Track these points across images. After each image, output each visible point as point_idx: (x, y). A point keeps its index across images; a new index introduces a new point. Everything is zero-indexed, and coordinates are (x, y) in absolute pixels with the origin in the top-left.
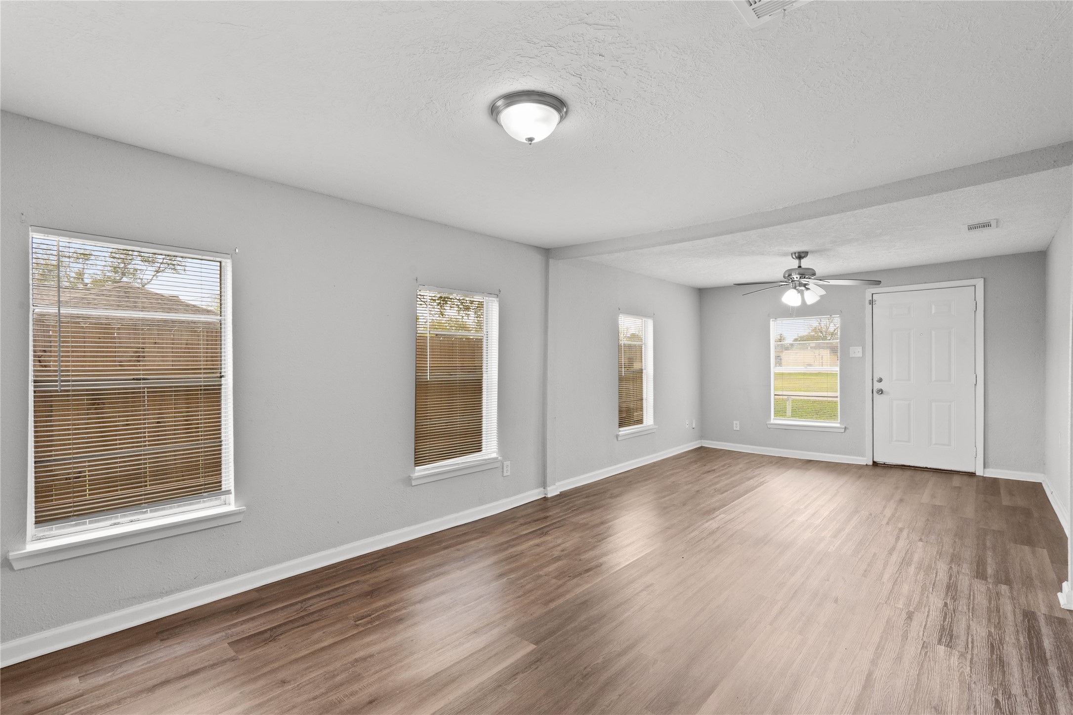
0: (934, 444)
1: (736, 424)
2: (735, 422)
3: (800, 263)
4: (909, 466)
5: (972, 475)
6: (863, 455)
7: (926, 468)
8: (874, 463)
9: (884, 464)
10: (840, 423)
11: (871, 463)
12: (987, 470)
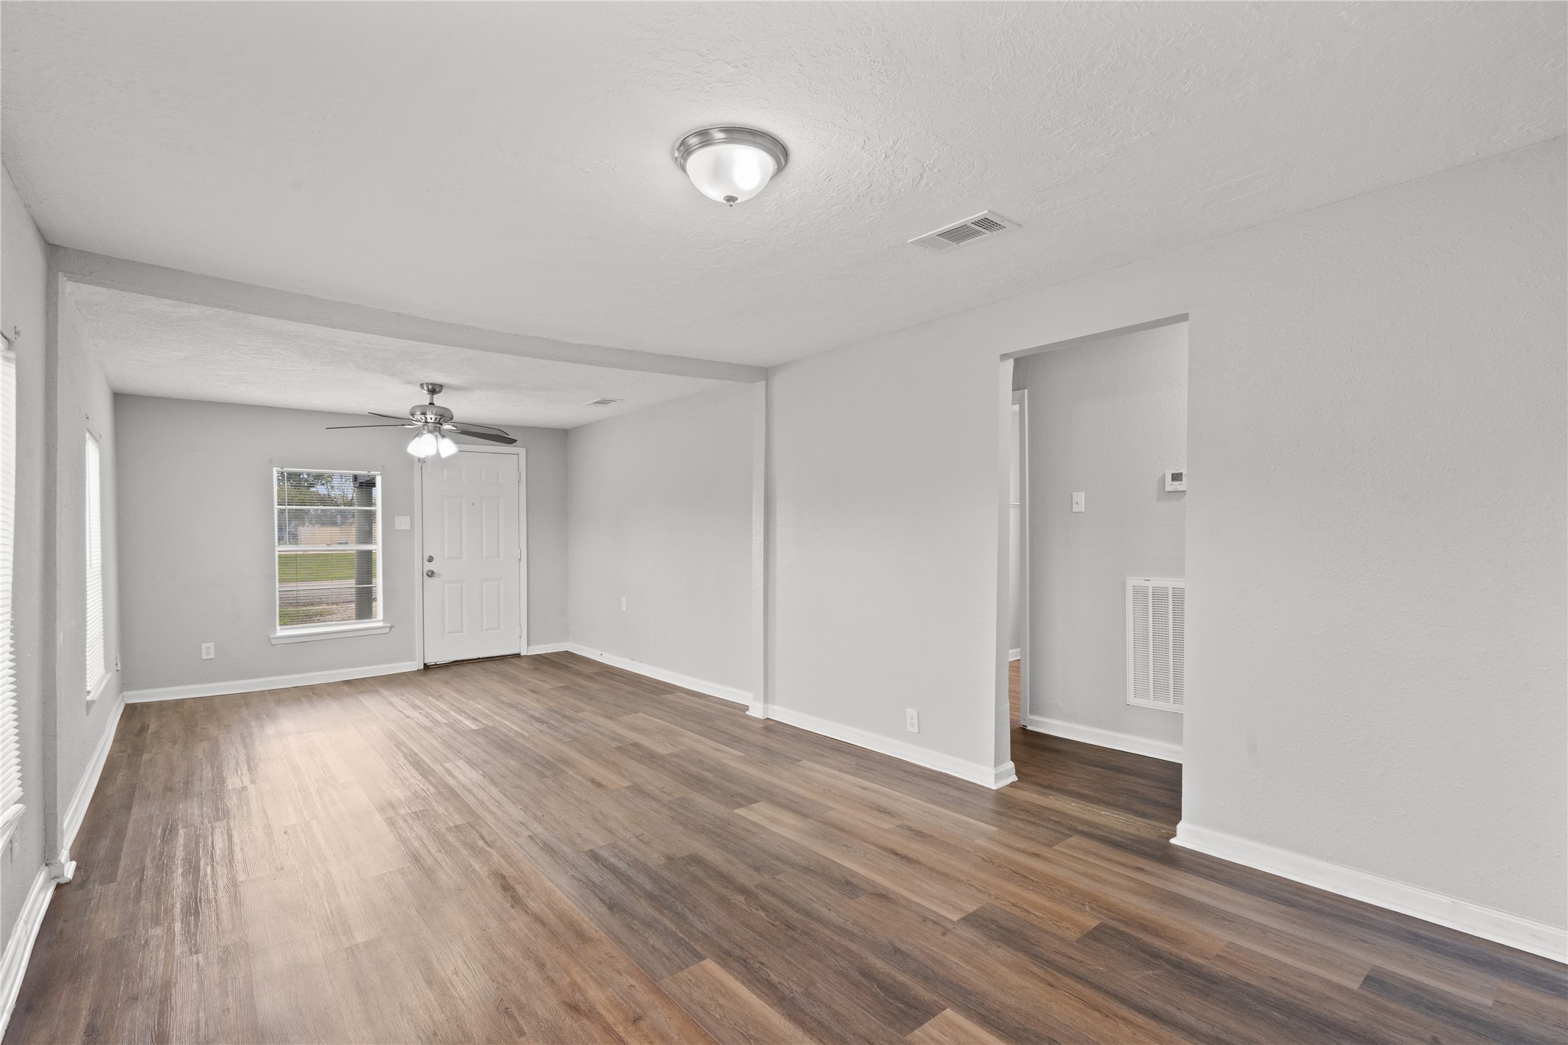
0: (486, 630)
1: (208, 648)
2: (204, 646)
3: (432, 399)
4: (463, 661)
5: (518, 656)
6: (412, 659)
7: (479, 658)
8: (425, 665)
9: (436, 664)
10: (383, 621)
11: (422, 667)
12: (529, 648)
